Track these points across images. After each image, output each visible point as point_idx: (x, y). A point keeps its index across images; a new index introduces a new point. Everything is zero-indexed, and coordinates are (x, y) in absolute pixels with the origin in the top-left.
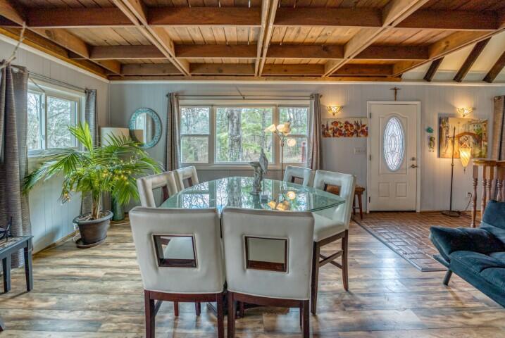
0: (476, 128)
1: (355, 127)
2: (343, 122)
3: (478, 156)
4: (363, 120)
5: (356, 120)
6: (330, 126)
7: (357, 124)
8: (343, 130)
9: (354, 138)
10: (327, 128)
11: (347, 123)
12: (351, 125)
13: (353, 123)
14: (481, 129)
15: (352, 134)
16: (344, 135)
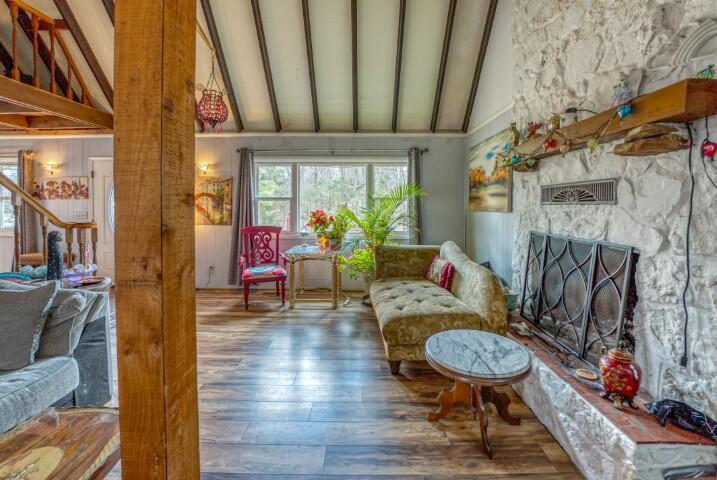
0: (216, 188)
1: (73, 188)
2: (60, 182)
3: (217, 221)
4: (81, 179)
5: (74, 179)
6: (46, 187)
7: (75, 185)
8: (60, 191)
9: (72, 201)
10: (42, 190)
11: (64, 183)
12: (69, 186)
13: (70, 183)
14: (223, 189)
15: (70, 196)
16: (61, 197)
